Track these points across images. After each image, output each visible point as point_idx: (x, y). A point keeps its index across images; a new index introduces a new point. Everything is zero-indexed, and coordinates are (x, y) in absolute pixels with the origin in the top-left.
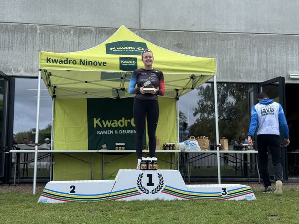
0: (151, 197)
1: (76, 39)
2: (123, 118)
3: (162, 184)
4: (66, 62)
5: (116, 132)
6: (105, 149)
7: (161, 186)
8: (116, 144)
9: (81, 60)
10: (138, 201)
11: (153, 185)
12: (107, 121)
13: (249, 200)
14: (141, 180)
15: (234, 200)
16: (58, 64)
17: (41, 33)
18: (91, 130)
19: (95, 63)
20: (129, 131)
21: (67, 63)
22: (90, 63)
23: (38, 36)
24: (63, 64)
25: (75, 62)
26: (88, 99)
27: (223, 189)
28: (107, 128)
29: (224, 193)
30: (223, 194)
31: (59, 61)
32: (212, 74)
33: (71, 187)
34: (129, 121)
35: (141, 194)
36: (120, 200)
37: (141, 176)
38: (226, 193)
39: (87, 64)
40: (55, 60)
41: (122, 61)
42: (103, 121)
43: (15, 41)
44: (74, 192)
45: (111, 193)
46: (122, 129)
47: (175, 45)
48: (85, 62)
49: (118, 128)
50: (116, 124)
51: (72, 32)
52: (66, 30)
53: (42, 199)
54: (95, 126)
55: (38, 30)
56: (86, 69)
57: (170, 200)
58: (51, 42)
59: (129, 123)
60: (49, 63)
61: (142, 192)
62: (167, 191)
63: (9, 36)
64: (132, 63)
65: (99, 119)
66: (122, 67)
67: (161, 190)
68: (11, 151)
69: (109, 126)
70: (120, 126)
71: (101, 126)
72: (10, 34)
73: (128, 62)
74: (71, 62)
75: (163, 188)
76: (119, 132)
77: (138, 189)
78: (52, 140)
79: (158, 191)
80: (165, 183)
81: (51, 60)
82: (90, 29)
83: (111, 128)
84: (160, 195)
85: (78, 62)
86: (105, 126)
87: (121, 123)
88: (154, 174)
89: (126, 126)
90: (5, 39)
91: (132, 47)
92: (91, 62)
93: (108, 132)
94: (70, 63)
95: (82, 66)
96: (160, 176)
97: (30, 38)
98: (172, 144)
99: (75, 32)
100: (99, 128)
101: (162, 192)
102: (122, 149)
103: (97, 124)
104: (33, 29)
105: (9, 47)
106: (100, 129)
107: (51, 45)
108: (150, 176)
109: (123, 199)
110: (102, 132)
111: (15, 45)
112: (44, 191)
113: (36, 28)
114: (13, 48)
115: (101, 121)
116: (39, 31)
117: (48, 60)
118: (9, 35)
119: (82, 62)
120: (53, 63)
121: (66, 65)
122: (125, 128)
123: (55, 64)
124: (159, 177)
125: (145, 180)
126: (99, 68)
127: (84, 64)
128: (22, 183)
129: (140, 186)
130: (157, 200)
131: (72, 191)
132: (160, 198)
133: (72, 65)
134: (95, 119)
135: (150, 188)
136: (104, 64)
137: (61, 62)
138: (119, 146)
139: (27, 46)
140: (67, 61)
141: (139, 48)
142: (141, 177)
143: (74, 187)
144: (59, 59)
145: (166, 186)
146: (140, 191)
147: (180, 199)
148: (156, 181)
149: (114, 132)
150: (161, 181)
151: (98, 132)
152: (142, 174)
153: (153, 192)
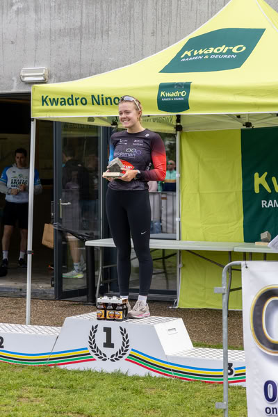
0: (109, 367)
3: (127, 346)
4: (70, 101)
7: (124, 349)
9: (93, 96)
10: (90, 371)
11: (112, 346)
14: (94, 337)
16: (59, 106)
18: (250, 198)
21: (73, 104)
22: (109, 100)
24: (67, 107)
25: (84, 101)
26: (242, 130)
29: (229, 371)
31: (60, 101)
35: (94, 360)
36: (62, 367)
37: (94, 329)
38: (232, 371)
39: (103, 104)
40: (54, 99)
41: (162, 93)
42: (274, 179)
43: (113, 18)
44: (3, 347)
45: (51, 353)
48: (100, 99)
54: (257, 190)
56: (102, 112)
60: (45, 107)
61: (96, 357)
62: (134, 359)
63: (102, 9)
64: (180, 96)
65: (266, 174)
67: (125, 357)
71: (269, 191)
72: (104, 6)
73: (173, 94)
74: (79, 101)
75: (128, 353)
77: (89, 350)
78: (177, 219)
79: (120, 357)
80: (132, 345)
81: (48, 100)
84: (124, 366)
85: (89, 100)
88: (115, 326)
90: (96, 16)
92: (110, 98)
94: (77, 104)
95: (96, 107)
96: (123, 331)
101: (126, 360)
103: (261, 186)
105: (102, 33)
106: (267, 196)
108: (108, 331)
110: (270, 204)
111: (113, 26)
114: (110, 33)
115: (268, 179)
118: (101, 6)
119: (98, 100)
120: (52, 105)
121: (74, 107)
123: (54, 107)
124: (123, 334)
125: (101, 338)
127: (99, 104)
129: (93, 346)
130: (117, 376)
132: (124, 371)
133: (80, 107)
134: (256, 175)
135: (109, 352)
137: (64, 102)
139: (132, 26)
140: (72, 100)
141: (235, 50)
142: (95, 332)
143: (2, 340)
144: (60, 97)
145: (133, 350)
146: (93, 354)
147: (154, 374)
148: (117, 339)
150: (126, 341)
151: (264, 203)
152: (96, 326)
153: (115, 358)
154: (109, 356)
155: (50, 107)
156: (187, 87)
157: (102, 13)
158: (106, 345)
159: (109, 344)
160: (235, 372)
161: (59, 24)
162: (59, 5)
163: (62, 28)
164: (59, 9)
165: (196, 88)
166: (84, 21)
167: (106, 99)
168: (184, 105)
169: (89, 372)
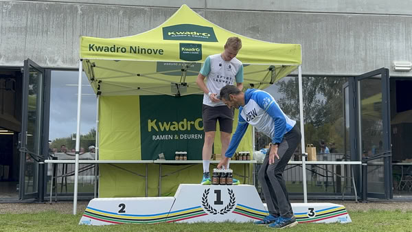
0: (219, 218)
1: (126, 21)
2: (185, 120)
5: (176, 137)
6: (162, 158)
7: (231, 204)
8: (176, 153)
9: (131, 47)
10: (204, 223)
11: (222, 203)
12: (165, 123)
13: (342, 222)
14: (206, 198)
15: (324, 223)
16: (103, 52)
17: (83, 15)
18: (145, 135)
19: (150, 51)
20: (193, 136)
21: (114, 51)
23: (79, 17)
24: (110, 53)
25: (124, 50)
26: (140, 96)
27: (309, 209)
28: (165, 133)
29: (311, 214)
30: (309, 215)
31: (104, 48)
32: (296, 65)
33: (120, 206)
34: (193, 123)
35: (207, 214)
36: (181, 222)
37: (207, 192)
38: (313, 213)
39: (139, 53)
40: (99, 47)
41: (183, 49)
42: (160, 124)
43: (51, 24)
44: (124, 212)
45: (169, 213)
46: (184, 132)
47: (250, 29)
48: (137, 49)
49: (179, 132)
50: (176, 126)
51: (121, 13)
52: (113, 10)
53: (84, 220)
54: (150, 130)
55: (79, 10)
56: (138, 58)
57: (243, 222)
58: (95, 25)
59: (192, 126)
60: (91, 52)
61: (208, 212)
62: (239, 211)
64: (196, 51)
65: (155, 120)
66: (183, 56)
68: (46, 161)
69: (167, 130)
70: (181, 129)
71: (157, 130)
72: (45, 16)
73: (190, 50)
74: (120, 50)
75: (234, 207)
76: (179, 138)
77: (203, 208)
79: (228, 211)
80: (237, 201)
81: (94, 47)
82: (143, 9)
83: (170, 132)
84: (231, 217)
85: (128, 49)
86: (162, 129)
87: (183, 126)
88: (224, 189)
89: (189, 129)
90: (38, 21)
91: (195, 33)
92: (144, 49)
93: (165, 137)
94: (118, 51)
95: (133, 55)
96: (230, 192)
97: (69, 20)
98: (246, 153)
99: (125, 13)
100: (154, 132)
101: (233, 212)
102: (183, 159)
103: (152, 127)
104: (73, 9)
105: (43, 32)
106: (156, 133)
107: (95, 29)
108: (218, 192)
109: (185, 221)
110: (158, 137)
111: (51, 29)
112: (87, 210)
113: (76, 8)
114: (49, 33)
115: (157, 124)
116: (80, 12)
117: (91, 48)
118: (43, 16)
119: (134, 50)
120: (101, 51)
121: (116, 53)
122: (186, 132)
124: (230, 194)
125: (212, 198)
126: (155, 57)
127: (135, 52)
128: (59, 201)
129: (206, 204)
130: (227, 222)
131: (121, 211)
132: (231, 220)
133: (120, 53)
134: (149, 121)
135: (219, 208)
136: (161, 52)
137: (107, 49)
138: (179, 155)
139: (65, 30)
140: (114, 49)
141: (204, 34)
142: (207, 194)
143: (124, 206)
144: (104, 46)
145: (238, 205)
146: (205, 210)
147: (255, 220)
148: (225, 198)
149: (174, 137)
150: (232, 199)
151: (154, 137)
152: (209, 190)
153: (223, 212)
154: (219, 211)
155: (96, 52)
156: (200, 46)
157: (43, 20)
158: (216, 203)
159: (219, 202)
160: (316, 214)
161: (8, 23)
162: (10, 12)
163: (12, 26)
164: (10, 14)
165: (206, 47)
166: (29, 23)
167: (142, 49)
168: (199, 57)
169: (202, 224)
